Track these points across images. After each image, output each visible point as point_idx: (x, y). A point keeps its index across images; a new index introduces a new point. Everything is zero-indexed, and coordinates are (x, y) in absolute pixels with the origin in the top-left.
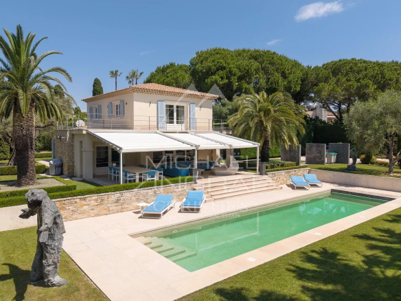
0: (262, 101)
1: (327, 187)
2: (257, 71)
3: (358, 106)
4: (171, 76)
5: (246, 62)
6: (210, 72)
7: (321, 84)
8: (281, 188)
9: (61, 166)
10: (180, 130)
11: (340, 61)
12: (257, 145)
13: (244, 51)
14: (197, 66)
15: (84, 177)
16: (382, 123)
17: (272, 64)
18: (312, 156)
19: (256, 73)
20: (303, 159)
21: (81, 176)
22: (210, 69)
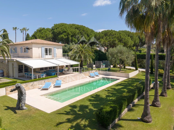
0: (80, 47)
1: (101, 76)
2: (78, 33)
3: (111, 50)
4: (44, 34)
5: (74, 30)
6: (60, 33)
7: (101, 39)
8: (87, 77)
9: (3, 73)
10: (50, 58)
11: (107, 31)
12: (79, 63)
13: (73, 25)
14: (55, 30)
15: (14, 77)
16: (117, 56)
17: (83, 31)
18: (97, 65)
19: (78, 34)
20: (94, 66)
21: (13, 77)
22: (60, 32)
